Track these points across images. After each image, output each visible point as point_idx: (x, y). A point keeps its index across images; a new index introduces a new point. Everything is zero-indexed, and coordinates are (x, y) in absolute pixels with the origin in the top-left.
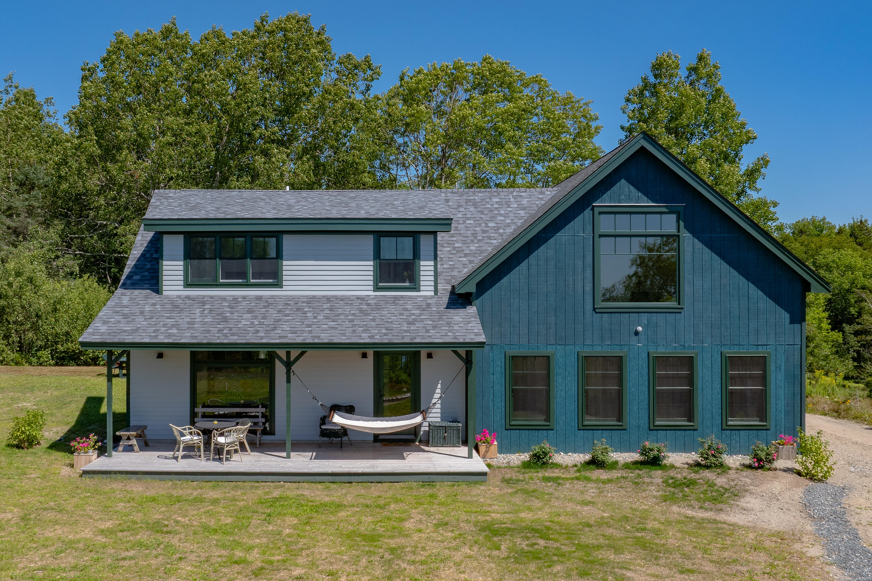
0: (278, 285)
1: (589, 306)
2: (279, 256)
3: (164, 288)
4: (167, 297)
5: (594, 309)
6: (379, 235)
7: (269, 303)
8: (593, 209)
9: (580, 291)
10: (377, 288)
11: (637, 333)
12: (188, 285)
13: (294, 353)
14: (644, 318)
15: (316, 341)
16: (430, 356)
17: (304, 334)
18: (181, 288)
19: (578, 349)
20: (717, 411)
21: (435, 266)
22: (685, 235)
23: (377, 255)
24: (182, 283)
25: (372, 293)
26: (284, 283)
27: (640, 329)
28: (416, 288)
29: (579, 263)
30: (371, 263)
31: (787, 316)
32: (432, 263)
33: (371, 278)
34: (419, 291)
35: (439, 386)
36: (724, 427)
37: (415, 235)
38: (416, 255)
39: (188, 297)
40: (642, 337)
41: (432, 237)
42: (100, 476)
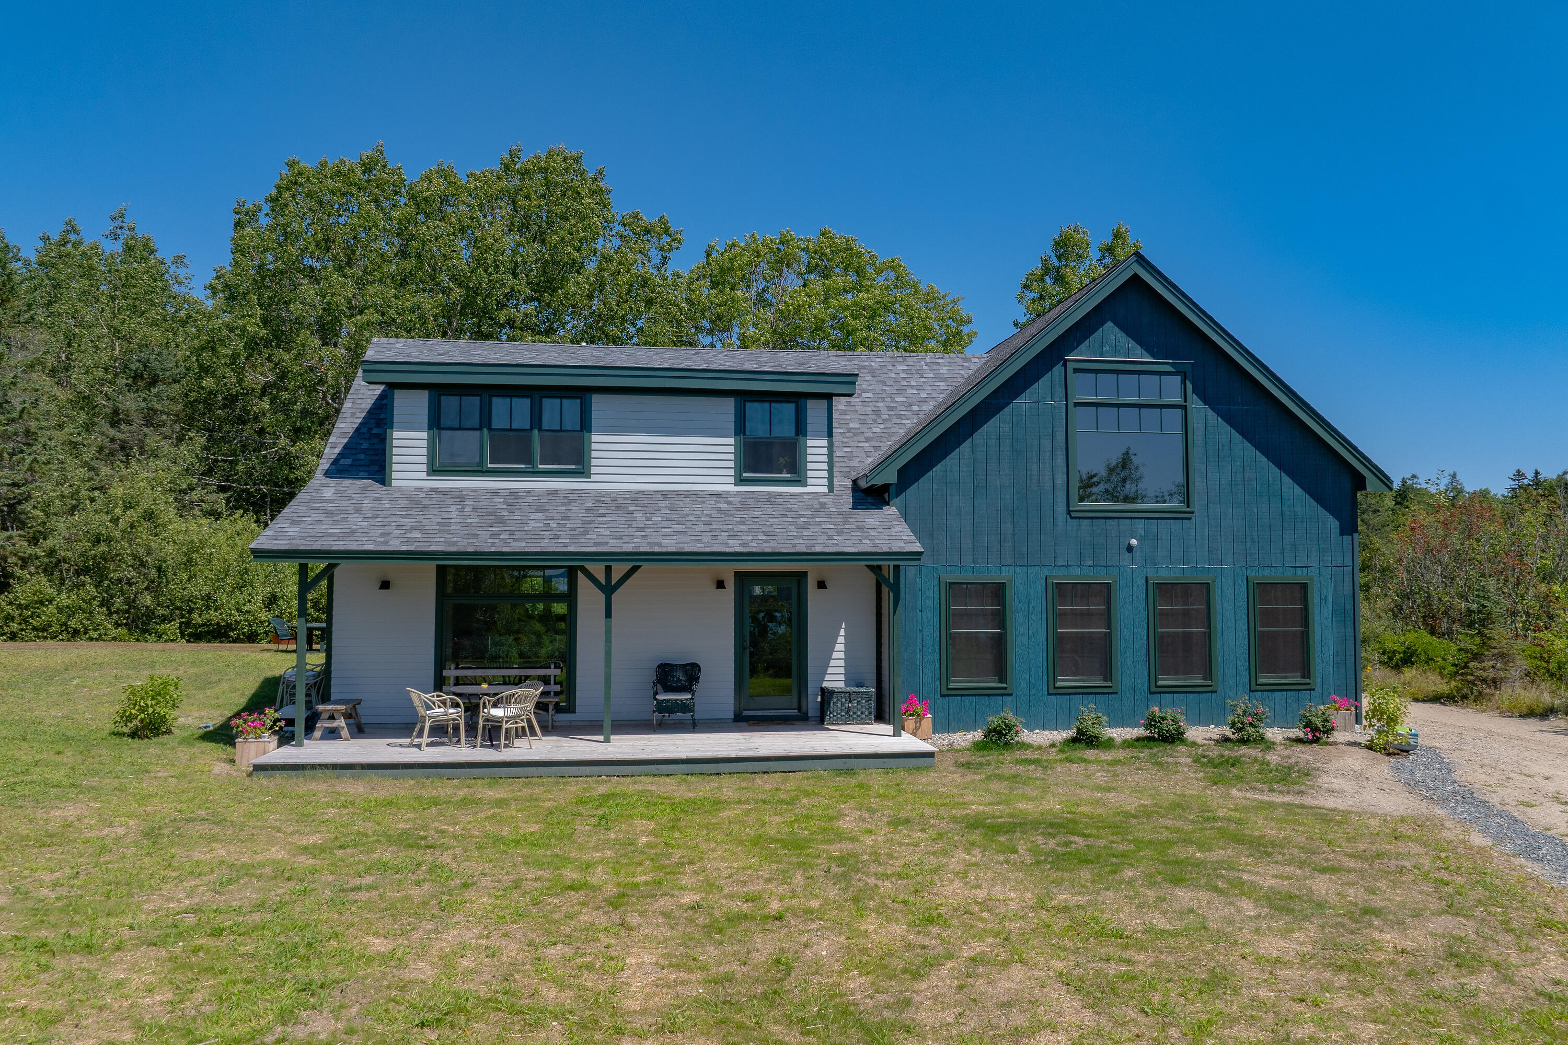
0: (583, 472)
1: (1061, 508)
2: (585, 425)
3: (394, 475)
4: (399, 489)
5: (1069, 512)
6: (743, 397)
7: (570, 499)
8: (1065, 365)
9: (1048, 485)
10: (740, 481)
11: (1130, 549)
12: (434, 470)
13: (619, 570)
14: (1140, 525)
15: (657, 549)
16: (821, 585)
17: (635, 541)
18: (424, 475)
19: (1046, 572)
20: (1242, 663)
21: (830, 447)
22: (1196, 405)
23: (740, 429)
24: (424, 467)
25: (732, 488)
26: (593, 470)
27: (1134, 542)
28: (800, 481)
29: (1047, 444)
30: (731, 441)
31: (1337, 523)
32: (825, 443)
33: (732, 464)
34: (805, 485)
36: (1254, 687)
37: (798, 398)
38: (801, 429)
39: (435, 490)
40: (1137, 554)
41: (824, 404)
42: (285, 774)
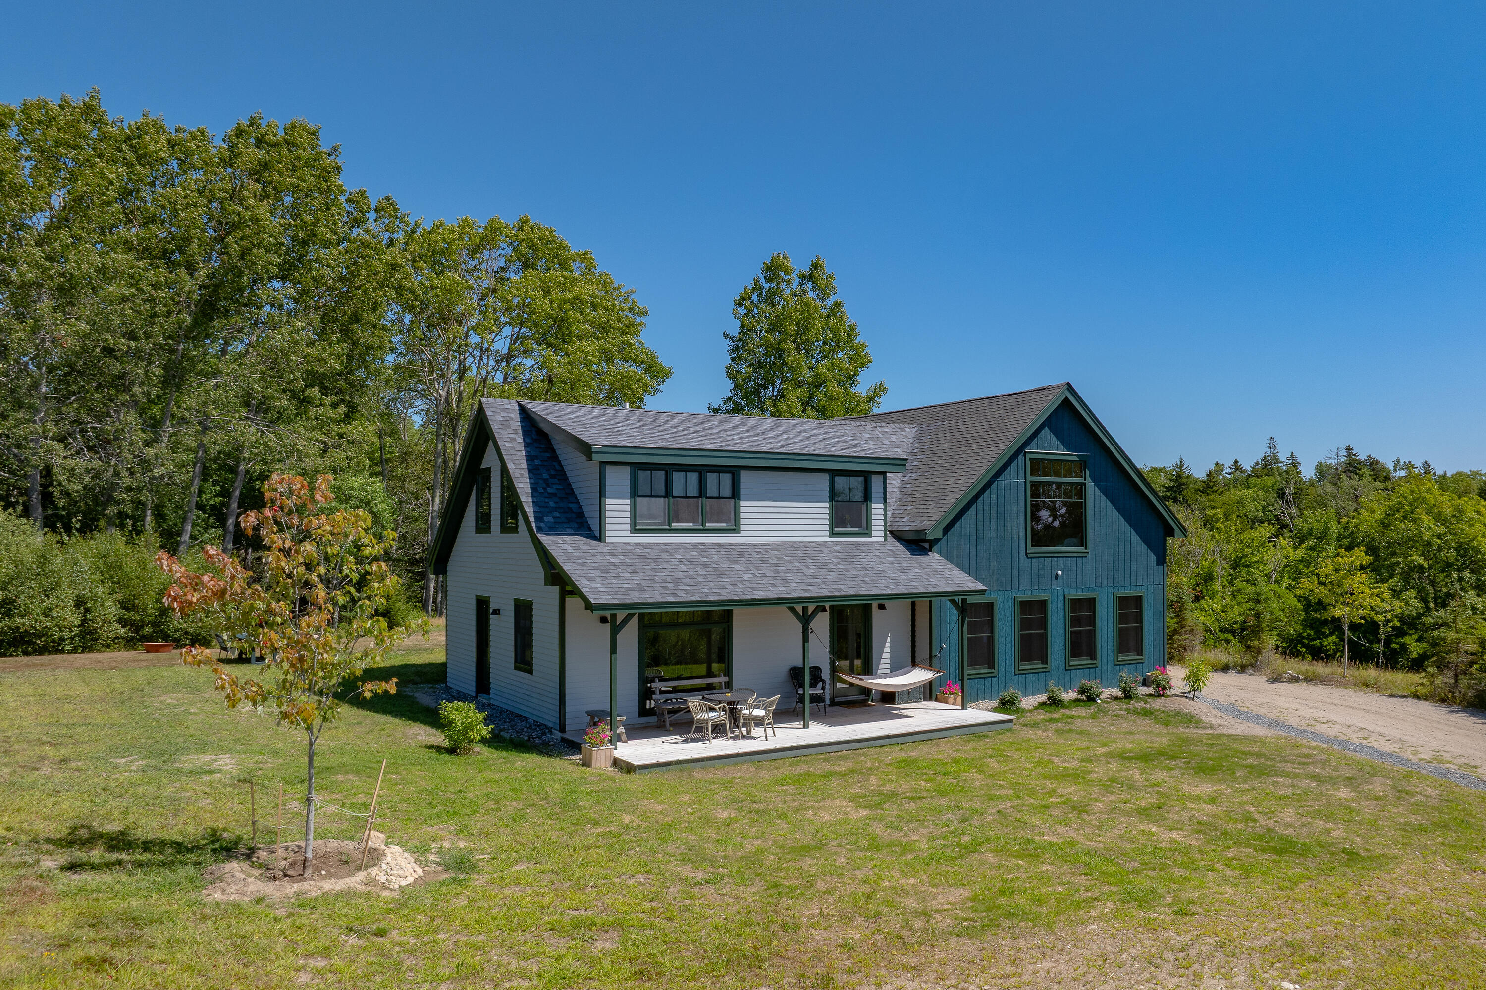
0: (735, 529)
1: (1022, 552)
2: (735, 495)
3: (608, 533)
4: (615, 546)
5: (1026, 554)
6: (834, 473)
7: (729, 549)
9: (1016, 536)
10: (833, 534)
11: (1057, 576)
12: (635, 529)
14: (1061, 561)
16: (882, 607)
18: (628, 533)
19: (1014, 594)
20: (1111, 648)
21: (885, 510)
23: (833, 496)
24: (628, 527)
25: (827, 539)
26: (742, 527)
27: (1059, 573)
28: (867, 533)
29: (1015, 508)
30: (827, 505)
31: (1155, 558)
32: (882, 506)
33: (827, 522)
34: (871, 536)
35: (889, 639)
36: (1116, 663)
37: (866, 476)
38: (867, 498)
39: (638, 545)
40: (1060, 580)
41: (882, 477)
